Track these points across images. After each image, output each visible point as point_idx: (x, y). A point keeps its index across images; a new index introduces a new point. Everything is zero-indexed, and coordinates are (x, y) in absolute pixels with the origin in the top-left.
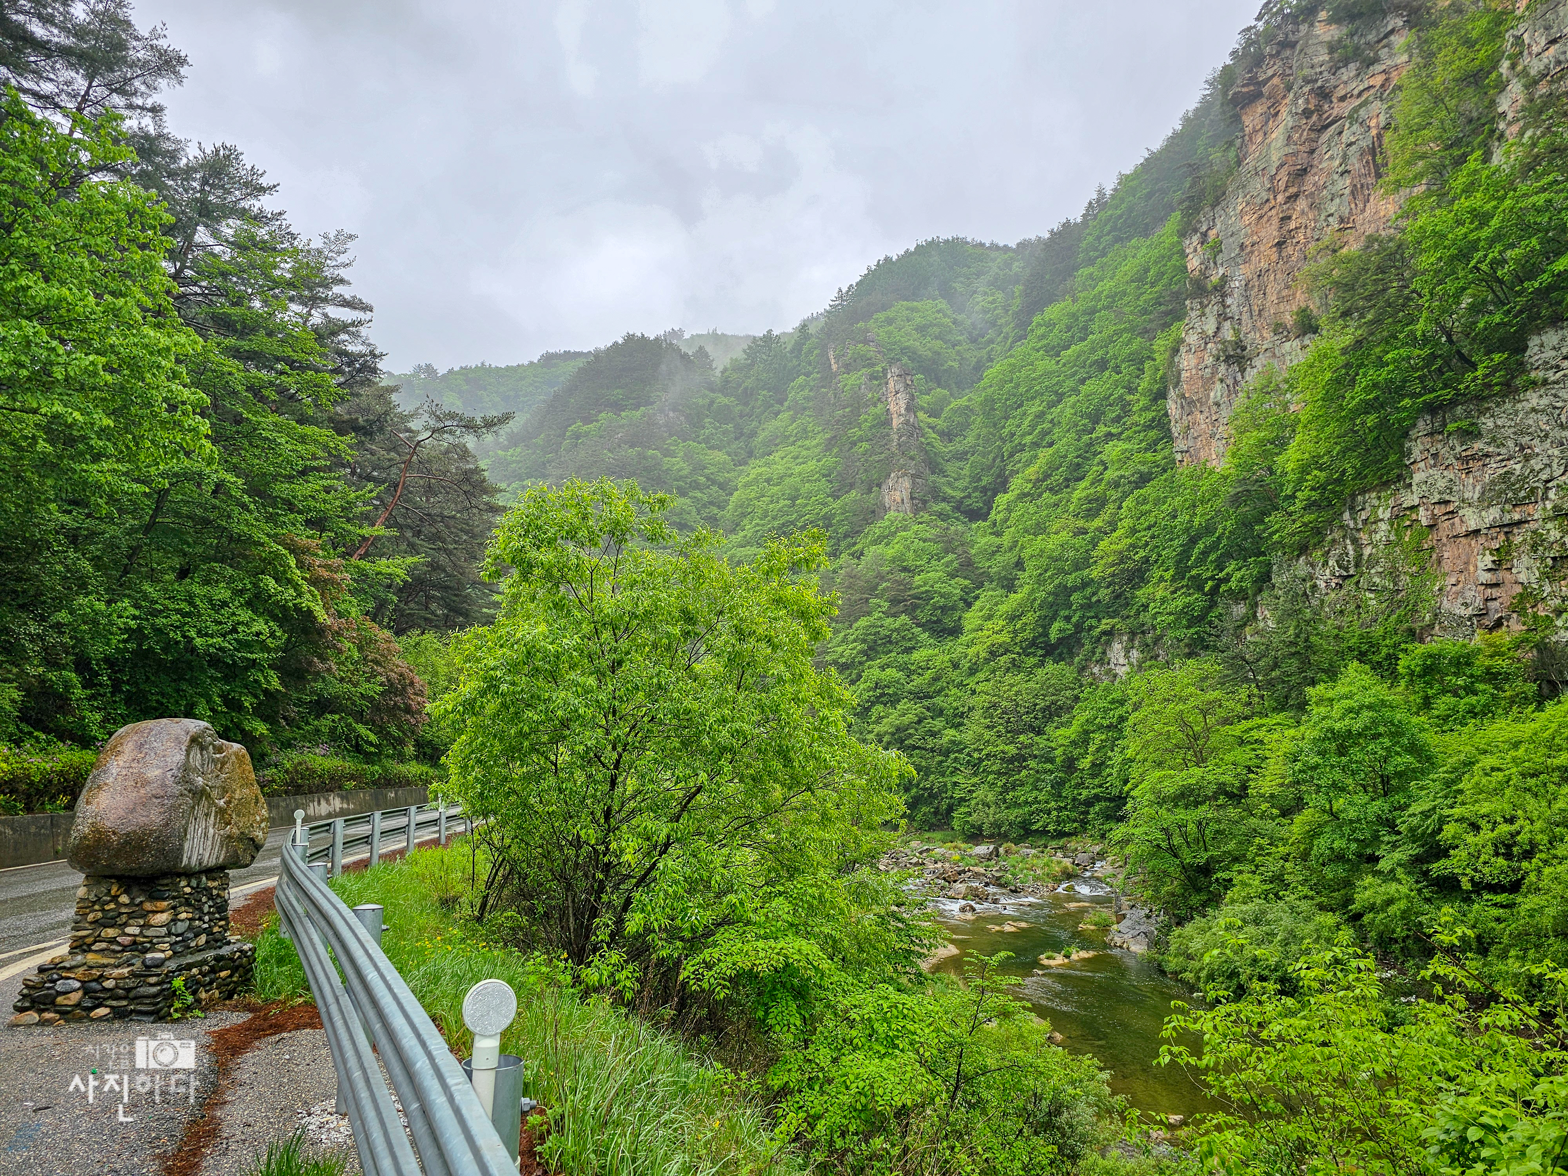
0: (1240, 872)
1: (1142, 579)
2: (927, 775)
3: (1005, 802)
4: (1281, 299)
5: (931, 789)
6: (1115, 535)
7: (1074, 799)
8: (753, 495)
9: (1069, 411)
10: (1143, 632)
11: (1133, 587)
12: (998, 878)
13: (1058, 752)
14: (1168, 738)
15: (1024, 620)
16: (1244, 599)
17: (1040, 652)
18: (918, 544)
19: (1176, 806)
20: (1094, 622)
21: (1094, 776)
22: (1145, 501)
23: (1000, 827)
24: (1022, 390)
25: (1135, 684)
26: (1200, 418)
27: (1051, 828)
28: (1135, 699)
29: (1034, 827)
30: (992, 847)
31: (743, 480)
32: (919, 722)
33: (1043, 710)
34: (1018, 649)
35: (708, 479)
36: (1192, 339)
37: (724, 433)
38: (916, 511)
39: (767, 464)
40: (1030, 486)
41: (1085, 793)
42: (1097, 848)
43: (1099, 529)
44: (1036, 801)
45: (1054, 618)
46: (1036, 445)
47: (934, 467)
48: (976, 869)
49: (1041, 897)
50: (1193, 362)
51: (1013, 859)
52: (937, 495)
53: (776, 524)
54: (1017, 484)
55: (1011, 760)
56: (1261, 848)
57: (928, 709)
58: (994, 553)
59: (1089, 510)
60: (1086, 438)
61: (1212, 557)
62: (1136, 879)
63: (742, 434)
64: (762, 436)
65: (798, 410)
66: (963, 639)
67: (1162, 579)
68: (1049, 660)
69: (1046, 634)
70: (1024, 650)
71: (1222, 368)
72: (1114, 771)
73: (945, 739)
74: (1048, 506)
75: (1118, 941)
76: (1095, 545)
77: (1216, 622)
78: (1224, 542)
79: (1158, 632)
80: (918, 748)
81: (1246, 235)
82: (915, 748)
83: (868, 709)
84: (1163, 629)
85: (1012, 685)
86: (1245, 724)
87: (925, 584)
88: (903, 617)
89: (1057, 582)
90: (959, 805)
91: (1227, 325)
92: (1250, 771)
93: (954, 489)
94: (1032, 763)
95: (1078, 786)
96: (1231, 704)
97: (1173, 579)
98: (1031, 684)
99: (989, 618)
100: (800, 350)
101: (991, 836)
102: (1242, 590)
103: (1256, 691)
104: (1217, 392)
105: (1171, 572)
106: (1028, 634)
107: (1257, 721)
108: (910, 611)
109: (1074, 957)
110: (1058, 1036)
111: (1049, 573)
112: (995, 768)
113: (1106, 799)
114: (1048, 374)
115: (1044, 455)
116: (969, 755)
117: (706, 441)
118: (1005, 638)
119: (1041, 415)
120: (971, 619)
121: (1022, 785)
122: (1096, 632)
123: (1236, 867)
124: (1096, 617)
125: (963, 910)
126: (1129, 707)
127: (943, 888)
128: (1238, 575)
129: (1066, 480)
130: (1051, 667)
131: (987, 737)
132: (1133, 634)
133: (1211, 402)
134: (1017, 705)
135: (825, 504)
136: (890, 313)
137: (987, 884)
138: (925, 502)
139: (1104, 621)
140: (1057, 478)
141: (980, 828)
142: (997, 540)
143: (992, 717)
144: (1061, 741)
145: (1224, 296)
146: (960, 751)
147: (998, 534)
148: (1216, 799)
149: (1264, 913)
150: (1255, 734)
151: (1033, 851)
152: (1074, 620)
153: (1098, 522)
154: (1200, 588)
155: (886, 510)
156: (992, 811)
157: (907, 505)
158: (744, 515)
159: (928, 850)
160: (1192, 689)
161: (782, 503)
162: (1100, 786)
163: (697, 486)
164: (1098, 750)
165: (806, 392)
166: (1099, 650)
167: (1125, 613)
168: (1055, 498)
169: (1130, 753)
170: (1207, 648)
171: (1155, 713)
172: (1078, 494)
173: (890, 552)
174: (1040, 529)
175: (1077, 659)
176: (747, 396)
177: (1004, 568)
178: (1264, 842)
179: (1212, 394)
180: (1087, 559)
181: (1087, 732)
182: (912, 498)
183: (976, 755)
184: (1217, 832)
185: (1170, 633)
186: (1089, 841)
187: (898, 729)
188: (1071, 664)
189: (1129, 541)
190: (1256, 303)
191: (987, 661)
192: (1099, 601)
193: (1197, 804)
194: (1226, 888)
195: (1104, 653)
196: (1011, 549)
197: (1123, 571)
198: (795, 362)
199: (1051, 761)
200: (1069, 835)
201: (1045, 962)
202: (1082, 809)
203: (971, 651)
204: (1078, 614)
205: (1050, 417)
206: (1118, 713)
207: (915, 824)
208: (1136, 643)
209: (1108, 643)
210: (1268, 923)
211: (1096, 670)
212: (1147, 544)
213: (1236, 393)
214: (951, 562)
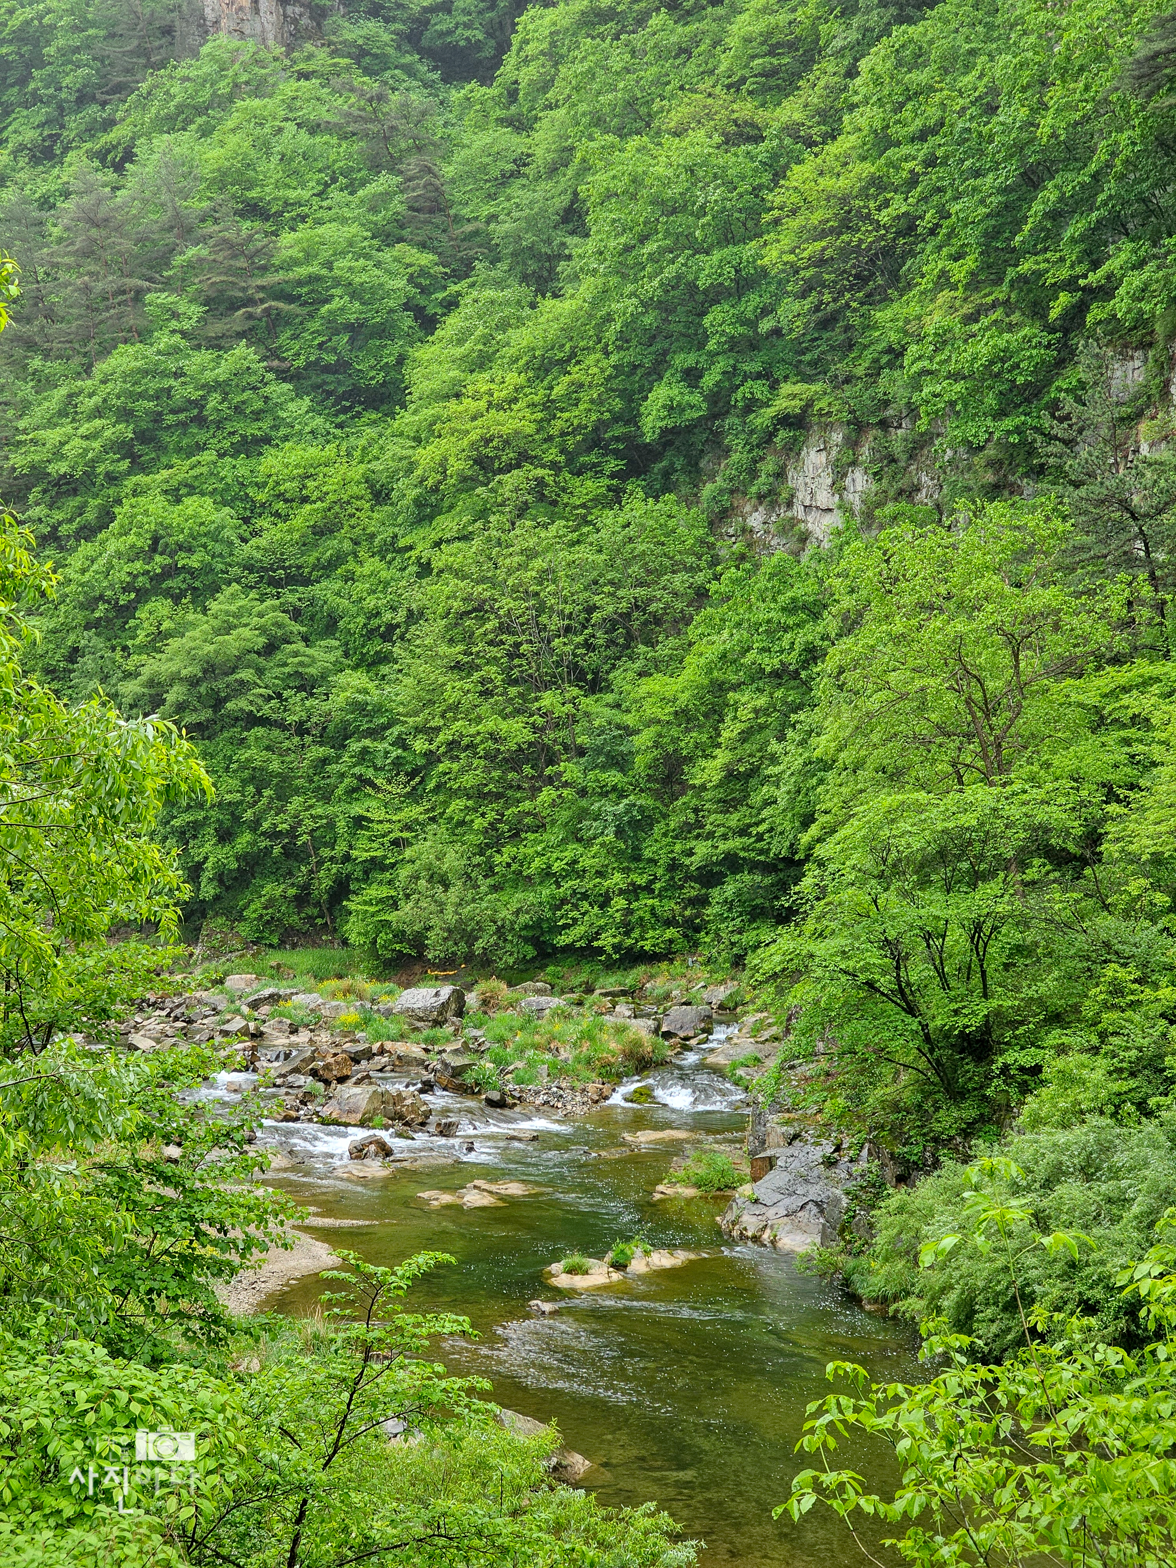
0: (1062, 1050)
1: (894, 278)
2: (283, 796)
3: (490, 871)
5: (292, 833)
6: (833, 148)
7: (673, 866)
10: (884, 424)
11: (869, 300)
12: (458, 1072)
13: (643, 739)
14: (923, 707)
15: (576, 373)
16: (1145, 345)
17: (612, 465)
19: (924, 883)
20: (759, 389)
21: (728, 805)
22: (919, 59)
23: (471, 939)
25: (850, 562)
27: (607, 941)
28: (847, 602)
29: (562, 940)
30: (446, 991)
32: (270, 649)
33: (610, 624)
34: (552, 454)
38: (293, 37)
41: (702, 849)
42: (721, 993)
43: (792, 130)
44: (573, 870)
45: (656, 372)
48: (401, 1048)
49: (567, 1118)
51: (501, 1020)
55: (515, 761)
56: (1117, 990)
57: (296, 614)
58: (505, 179)
59: (770, 73)
61: (1075, 228)
62: (809, 1069)
66: (406, 420)
67: (944, 280)
68: (635, 487)
69: (631, 417)
70: (571, 458)
72: (781, 794)
73: (339, 700)
74: (662, 54)
75: (750, 1223)
76: (779, 175)
77: (1069, 404)
78: (1110, 187)
79: (923, 425)
80: (264, 721)
82: (253, 720)
83: (128, 611)
84: (935, 417)
85: (531, 554)
86: (1114, 676)
87: (310, 257)
88: (242, 349)
89: (670, 272)
90: (366, 877)
92: (1111, 796)
94: (570, 769)
95: (688, 830)
96: (1082, 623)
97: (974, 284)
98: (583, 553)
99: (482, 362)
101: (447, 963)
102: (1142, 322)
103: (1146, 591)
105: (970, 262)
106: (582, 414)
107: (1143, 668)
108: (264, 333)
109: (638, 1266)
110: (579, 1463)
111: (651, 247)
112: (468, 780)
113: (754, 866)
116: (401, 743)
118: (519, 420)
120: (432, 363)
121: (540, 827)
122: (763, 418)
123: (1055, 1037)
124: (764, 375)
125: (359, 1153)
126: (830, 623)
127: (307, 1098)
128: (1135, 280)
130: (637, 507)
131: (452, 696)
132: (858, 426)
134: (541, 609)
137: (428, 1087)
138: (318, 13)
139: (786, 388)
141: (418, 942)
142: (517, 143)
143: (469, 638)
144: (651, 710)
146: (376, 733)
147: (521, 125)
148: (1023, 865)
149: (1107, 1149)
150: (1134, 703)
151: (556, 1002)
152: (709, 380)
153: (791, 111)
154: (1038, 311)
156: (453, 896)
157: (269, 18)
159: (274, 999)
160: (992, 581)
162: (743, 832)
164: (745, 736)
166: (768, 466)
167: (840, 368)
168: (681, 33)
169: (822, 745)
170: (1040, 471)
171: (898, 639)
173: (211, 157)
174: (635, 118)
175: (708, 490)
177: (531, 223)
178: (1126, 975)
180: (754, 213)
181: (720, 688)
183: (419, 745)
184: (1019, 950)
185: (954, 430)
186: (702, 974)
187: (210, 669)
188: (691, 501)
189: (867, 169)
191: (467, 483)
192: (777, 332)
193: (976, 878)
194: (1025, 1089)
195: (780, 475)
196: (553, 170)
197: (845, 252)
199: (621, 762)
200: (652, 958)
201: (563, 1281)
202: (692, 890)
203: (426, 456)
204: (722, 364)
206: (802, 637)
207: (243, 929)
208: (865, 452)
209: (793, 449)
210: (1115, 1174)
211: (755, 520)
212: (913, 181)
214: (386, 196)
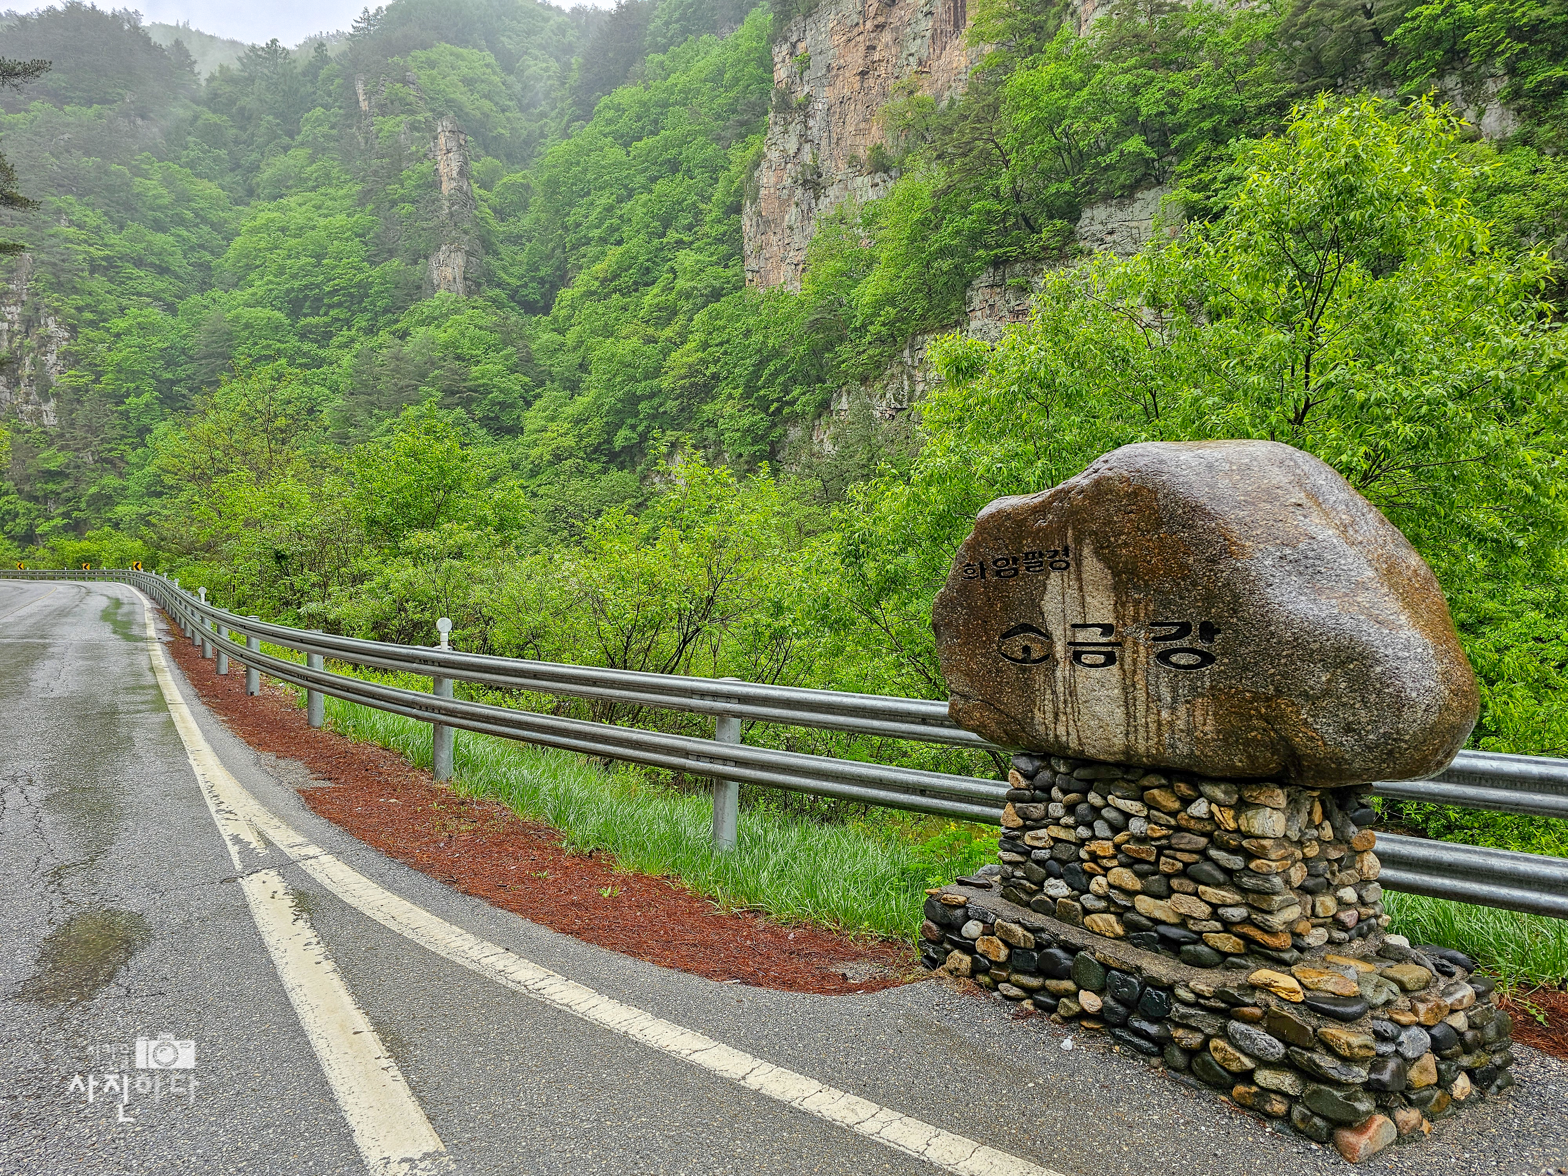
1: (711, 394)
4: (859, 132)
6: (686, 347)
8: (263, 244)
9: (640, 211)
10: (705, 447)
11: (700, 402)
15: (590, 425)
16: (804, 422)
17: (604, 459)
18: (472, 331)
22: (719, 316)
24: (590, 176)
26: (774, 239)
31: (247, 224)
35: (197, 215)
36: (774, 155)
37: (216, 160)
38: (469, 293)
39: (279, 209)
40: (597, 284)
43: (669, 339)
45: (620, 425)
46: (603, 241)
47: (488, 246)
50: (773, 180)
52: (492, 281)
53: (296, 284)
54: (582, 281)
58: (556, 351)
59: (659, 318)
60: (656, 242)
61: (780, 380)
63: (239, 166)
64: (267, 174)
65: (318, 151)
66: (523, 439)
67: (730, 396)
68: (613, 467)
69: (611, 441)
70: (589, 455)
71: (799, 192)
74: (616, 308)
76: (666, 355)
78: (794, 366)
81: (834, 56)
84: (729, 445)
85: (577, 490)
87: (483, 377)
88: (458, 409)
89: (626, 389)
91: (807, 147)
93: (511, 275)
97: (742, 398)
98: (597, 490)
99: (553, 419)
100: (316, 76)
104: (792, 215)
105: (740, 390)
106: (593, 440)
108: (466, 403)
111: (618, 379)
114: (617, 164)
115: (614, 253)
117: (191, 164)
118: (570, 441)
119: (609, 209)
120: (532, 419)
124: (660, 428)
128: (803, 399)
129: (635, 283)
130: (615, 475)
133: (785, 224)
134: (583, 510)
135: (360, 270)
136: (432, 54)
138: (479, 285)
139: (668, 433)
140: (626, 279)
142: (560, 338)
143: (555, 520)
145: (807, 116)
147: (561, 332)
152: (640, 429)
153: (668, 332)
154: (766, 409)
155: (435, 288)
157: (460, 285)
158: (249, 268)
161: (304, 260)
163: (181, 221)
165: (325, 129)
167: (689, 426)
168: (624, 301)
172: (647, 300)
173: (442, 336)
174: (608, 332)
175: (638, 469)
176: (244, 118)
177: (568, 369)
179: (787, 217)
180: (658, 368)
182: (465, 279)
185: (735, 450)
188: (633, 472)
189: (700, 355)
190: (836, 130)
191: (551, 463)
192: (665, 412)
196: (575, 349)
197: (692, 384)
198: (309, 88)
203: (534, 452)
204: (645, 423)
205: (619, 213)
212: (718, 360)
213: (809, 219)
214: (511, 355)
